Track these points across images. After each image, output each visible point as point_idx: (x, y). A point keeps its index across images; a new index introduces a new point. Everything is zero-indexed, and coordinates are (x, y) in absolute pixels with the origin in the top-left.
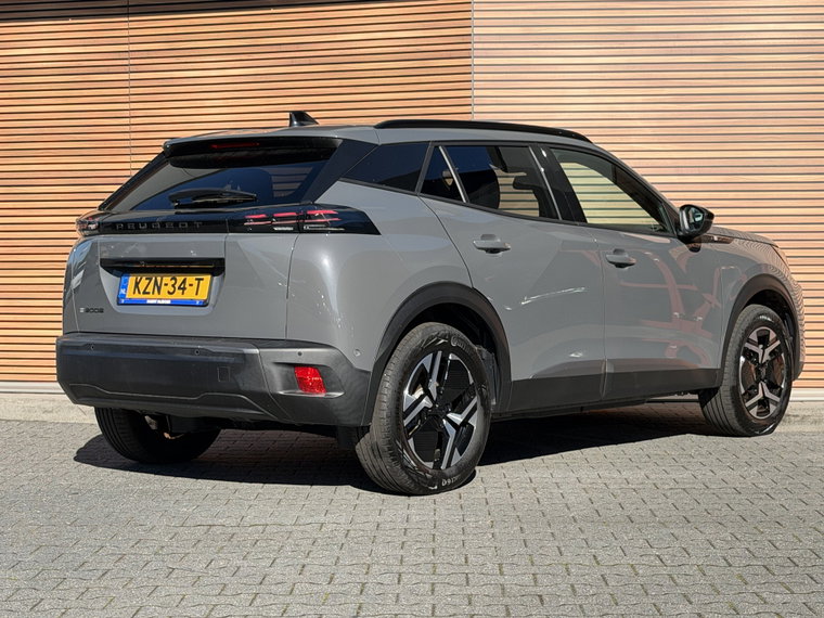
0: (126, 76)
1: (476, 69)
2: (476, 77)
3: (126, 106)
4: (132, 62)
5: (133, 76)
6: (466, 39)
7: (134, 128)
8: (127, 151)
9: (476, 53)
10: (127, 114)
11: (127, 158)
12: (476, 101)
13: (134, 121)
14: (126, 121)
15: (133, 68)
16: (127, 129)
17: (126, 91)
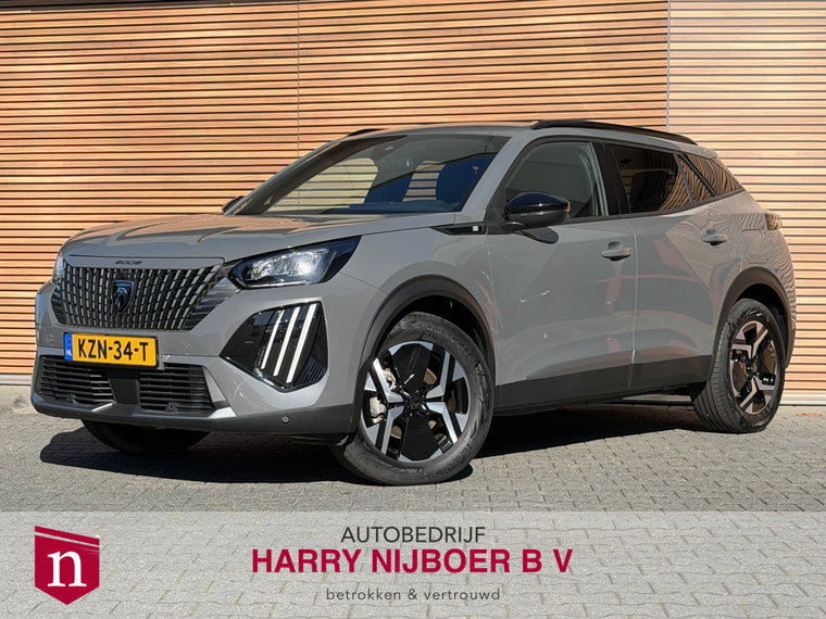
0: (295, 61)
1: (672, 54)
2: (672, 62)
3: (295, 92)
4: (301, 46)
5: (302, 60)
6: (662, 23)
7: (302, 115)
8: (295, 138)
9: (672, 38)
10: (295, 100)
11: (295, 146)
12: (672, 88)
13: (302, 107)
14: (294, 107)
15: (302, 53)
16: (295, 115)
17: (295, 76)
